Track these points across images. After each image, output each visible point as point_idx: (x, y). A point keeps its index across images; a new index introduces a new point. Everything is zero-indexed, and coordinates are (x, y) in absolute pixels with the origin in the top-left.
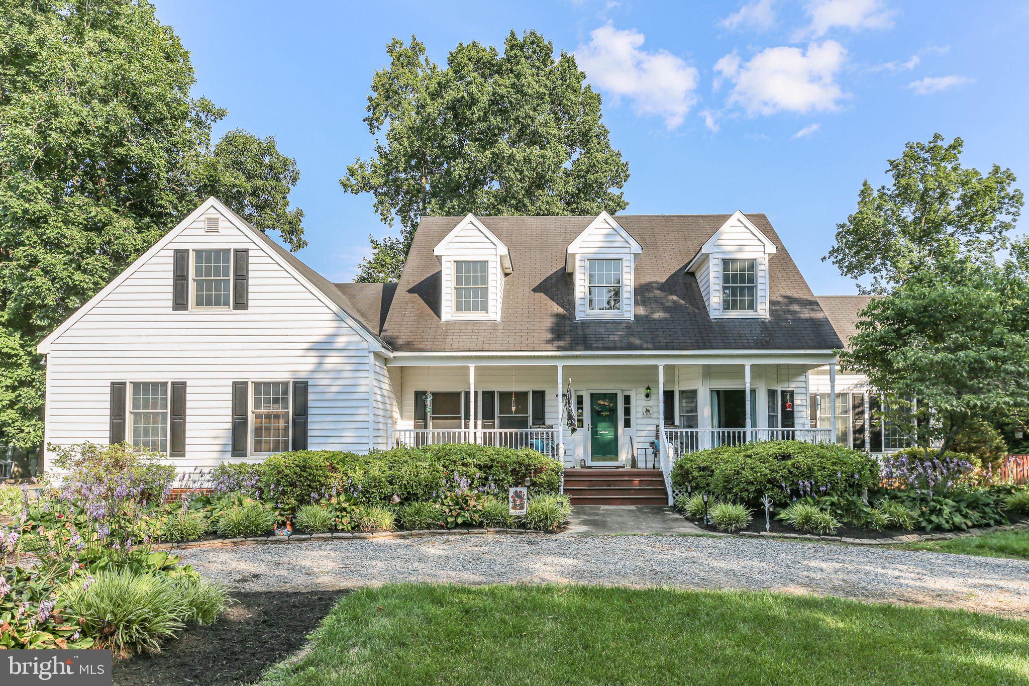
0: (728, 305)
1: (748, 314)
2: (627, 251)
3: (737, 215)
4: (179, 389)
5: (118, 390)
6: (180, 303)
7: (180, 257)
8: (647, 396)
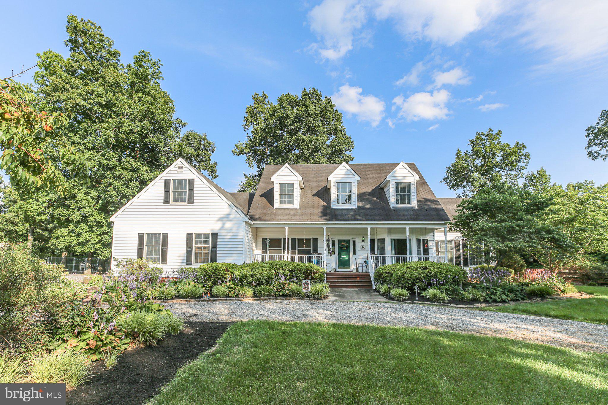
0: (398, 202)
1: (408, 206)
2: (354, 179)
3: (402, 163)
4: (165, 237)
5: (141, 237)
6: (166, 201)
7: (167, 182)
8: (363, 241)
